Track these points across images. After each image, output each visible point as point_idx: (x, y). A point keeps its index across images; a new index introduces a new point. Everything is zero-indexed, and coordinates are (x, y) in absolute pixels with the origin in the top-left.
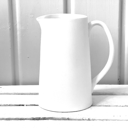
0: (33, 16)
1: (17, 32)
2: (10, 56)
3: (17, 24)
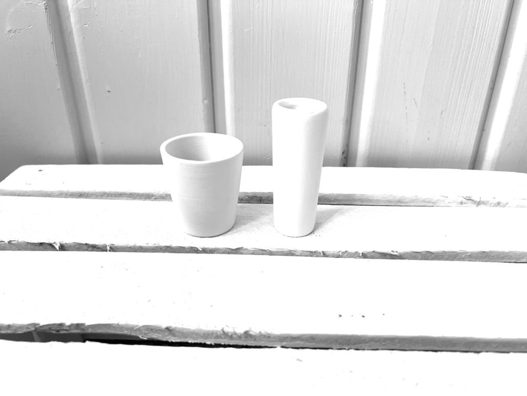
1: (69, 17)
2: (59, 86)
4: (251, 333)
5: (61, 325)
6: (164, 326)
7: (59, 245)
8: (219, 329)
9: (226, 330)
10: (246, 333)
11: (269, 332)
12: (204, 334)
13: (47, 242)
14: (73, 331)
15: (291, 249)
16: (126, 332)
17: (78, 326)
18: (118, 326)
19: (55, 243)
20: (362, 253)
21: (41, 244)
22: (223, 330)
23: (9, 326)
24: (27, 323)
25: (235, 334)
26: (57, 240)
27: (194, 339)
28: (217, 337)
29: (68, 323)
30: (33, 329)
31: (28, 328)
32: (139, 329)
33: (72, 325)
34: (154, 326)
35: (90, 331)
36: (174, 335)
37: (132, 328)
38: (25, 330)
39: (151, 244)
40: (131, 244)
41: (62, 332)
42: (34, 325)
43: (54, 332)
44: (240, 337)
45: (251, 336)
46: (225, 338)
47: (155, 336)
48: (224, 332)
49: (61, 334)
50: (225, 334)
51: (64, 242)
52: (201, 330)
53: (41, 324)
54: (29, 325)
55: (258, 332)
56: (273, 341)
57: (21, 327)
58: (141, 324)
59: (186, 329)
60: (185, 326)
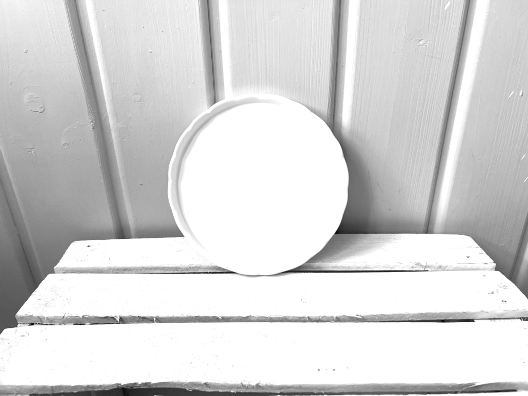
0: (139, 97)
1: (110, 132)
2: (102, 181)
3: (107, 116)
4: (260, 385)
5: (135, 384)
6: (203, 382)
7: (119, 318)
8: (239, 382)
9: (244, 383)
10: (257, 385)
11: (272, 384)
12: (230, 386)
13: (110, 316)
14: (142, 387)
15: (285, 316)
16: (177, 387)
17: (146, 384)
18: (173, 383)
19: (116, 316)
20: (336, 317)
21: (106, 317)
22: (242, 383)
23: (100, 386)
24: (113, 383)
25: (250, 385)
26: (117, 314)
27: (223, 389)
28: (238, 388)
29: (140, 383)
30: (116, 387)
31: (113, 387)
32: (187, 385)
33: (143, 384)
34: (196, 383)
35: (154, 387)
36: (210, 388)
37: (182, 384)
38: (111, 388)
39: (185, 315)
40: (170, 315)
41: (135, 388)
42: (118, 384)
43: (129, 388)
44: (253, 387)
45: (260, 387)
46: (243, 388)
47: (197, 388)
48: (242, 385)
49: (134, 389)
50: (243, 386)
51: (122, 316)
52: (227, 384)
53: (122, 384)
54: (114, 384)
55: (265, 384)
56: (274, 389)
57: (109, 386)
58: (188, 382)
59: (217, 383)
60: (217, 382)
